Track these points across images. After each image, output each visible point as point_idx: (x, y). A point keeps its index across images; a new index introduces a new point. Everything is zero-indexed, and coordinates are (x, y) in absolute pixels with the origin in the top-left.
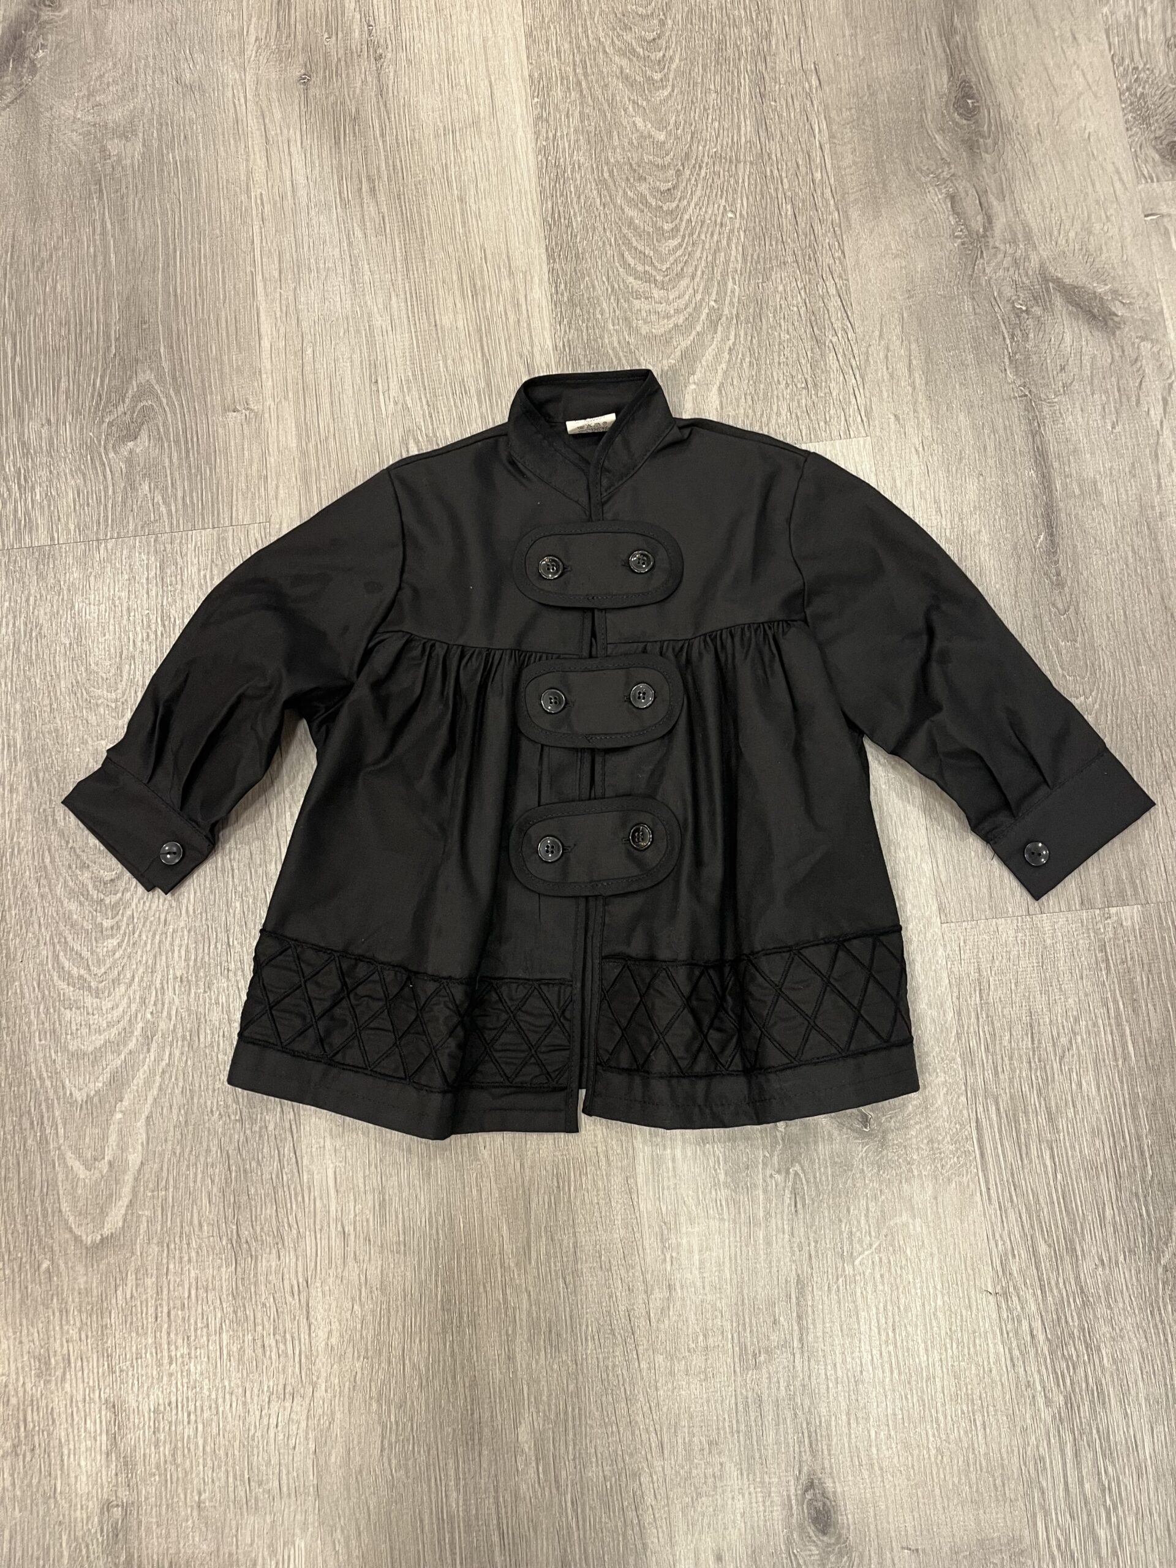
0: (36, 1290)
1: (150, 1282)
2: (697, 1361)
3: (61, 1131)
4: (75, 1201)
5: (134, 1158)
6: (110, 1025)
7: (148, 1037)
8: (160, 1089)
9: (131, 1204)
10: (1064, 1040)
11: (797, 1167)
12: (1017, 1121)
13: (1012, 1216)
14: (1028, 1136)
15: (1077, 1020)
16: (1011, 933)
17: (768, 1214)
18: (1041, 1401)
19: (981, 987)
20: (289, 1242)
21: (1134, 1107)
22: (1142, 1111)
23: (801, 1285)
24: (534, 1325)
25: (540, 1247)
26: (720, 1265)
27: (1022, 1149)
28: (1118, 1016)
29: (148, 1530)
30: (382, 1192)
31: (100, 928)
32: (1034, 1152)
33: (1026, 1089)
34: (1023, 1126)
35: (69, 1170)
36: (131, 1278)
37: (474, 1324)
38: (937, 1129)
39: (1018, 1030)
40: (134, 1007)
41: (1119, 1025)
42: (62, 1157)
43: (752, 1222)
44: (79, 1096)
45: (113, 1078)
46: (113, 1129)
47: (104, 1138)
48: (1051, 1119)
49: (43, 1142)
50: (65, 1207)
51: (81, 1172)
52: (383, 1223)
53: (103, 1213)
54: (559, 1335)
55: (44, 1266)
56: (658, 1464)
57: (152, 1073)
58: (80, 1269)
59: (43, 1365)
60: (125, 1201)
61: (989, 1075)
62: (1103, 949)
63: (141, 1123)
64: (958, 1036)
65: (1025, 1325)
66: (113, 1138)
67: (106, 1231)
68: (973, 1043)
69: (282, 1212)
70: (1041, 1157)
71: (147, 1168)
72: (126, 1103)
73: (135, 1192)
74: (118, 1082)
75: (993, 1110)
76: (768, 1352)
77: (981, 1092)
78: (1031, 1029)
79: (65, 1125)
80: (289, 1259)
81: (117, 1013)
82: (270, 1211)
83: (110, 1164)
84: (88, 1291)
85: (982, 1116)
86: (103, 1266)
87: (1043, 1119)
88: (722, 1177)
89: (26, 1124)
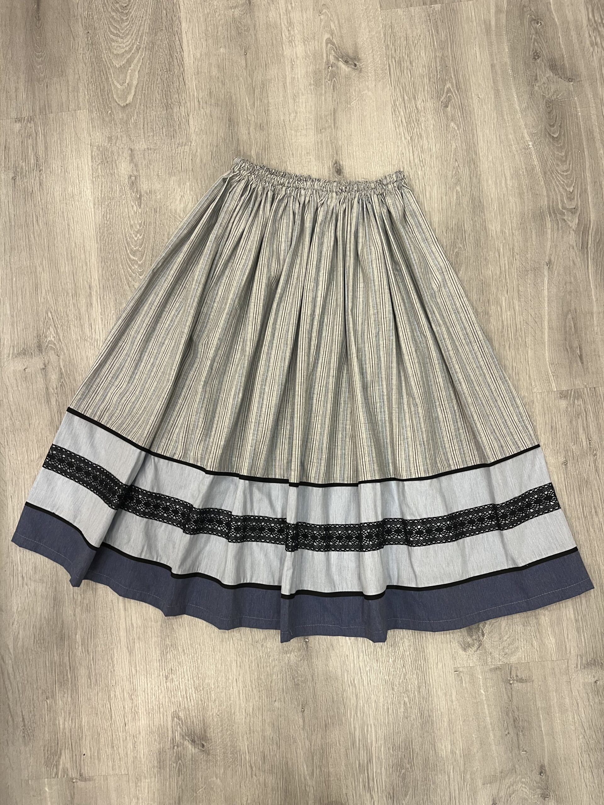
0: (107, 119)
1: (141, 116)
2: (304, 132)
3: (113, 76)
4: (117, 94)
5: (135, 82)
6: (126, 46)
7: (138, 50)
8: (142, 63)
9: (135, 95)
10: (416, 42)
11: (335, 79)
12: (401, 64)
13: (398, 90)
14: (404, 68)
15: (420, 36)
16: (402, 13)
17: (325, 92)
18: (403, 138)
19: (391, 27)
20: (182, 104)
21: (435, 59)
22: (438, 60)
23: (335, 111)
24: (256, 124)
25: (257, 103)
26: (311, 107)
27: (402, 71)
28: (432, 34)
29: (142, 183)
30: (210, 89)
31: (122, 19)
32: (405, 71)
33: (404, 55)
34: (403, 65)
35: (115, 86)
36: (135, 114)
37: (238, 125)
38: (377, 67)
39: (402, 39)
40: (133, 41)
41: (432, 36)
42: (113, 83)
43: (321, 94)
44: (118, 66)
45: (128, 61)
46: (128, 74)
47: (126, 77)
48: (411, 63)
49: (107, 79)
50: (115, 96)
51: (119, 86)
52: (211, 97)
53: (126, 98)
54: (263, 127)
55: (110, 112)
56: (292, 159)
57: (139, 59)
58: (120, 113)
59: (110, 139)
60: (133, 94)
61: (393, 51)
62: (429, 16)
63: (137, 73)
64: (384, 41)
65: (400, 118)
66: (128, 77)
67: (128, 102)
68: (389, 43)
69: (180, 97)
70: (407, 73)
71: (139, 85)
72: (132, 67)
73: (135, 92)
74: (129, 62)
75: (394, 61)
76: (325, 129)
77: (390, 57)
78: (407, 39)
79: (114, 74)
80: (183, 109)
81: (128, 43)
82: (176, 96)
83: (128, 84)
84: (123, 119)
85: (390, 63)
86: (127, 112)
87: (408, 63)
88: (312, 82)
89: (102, 74)
